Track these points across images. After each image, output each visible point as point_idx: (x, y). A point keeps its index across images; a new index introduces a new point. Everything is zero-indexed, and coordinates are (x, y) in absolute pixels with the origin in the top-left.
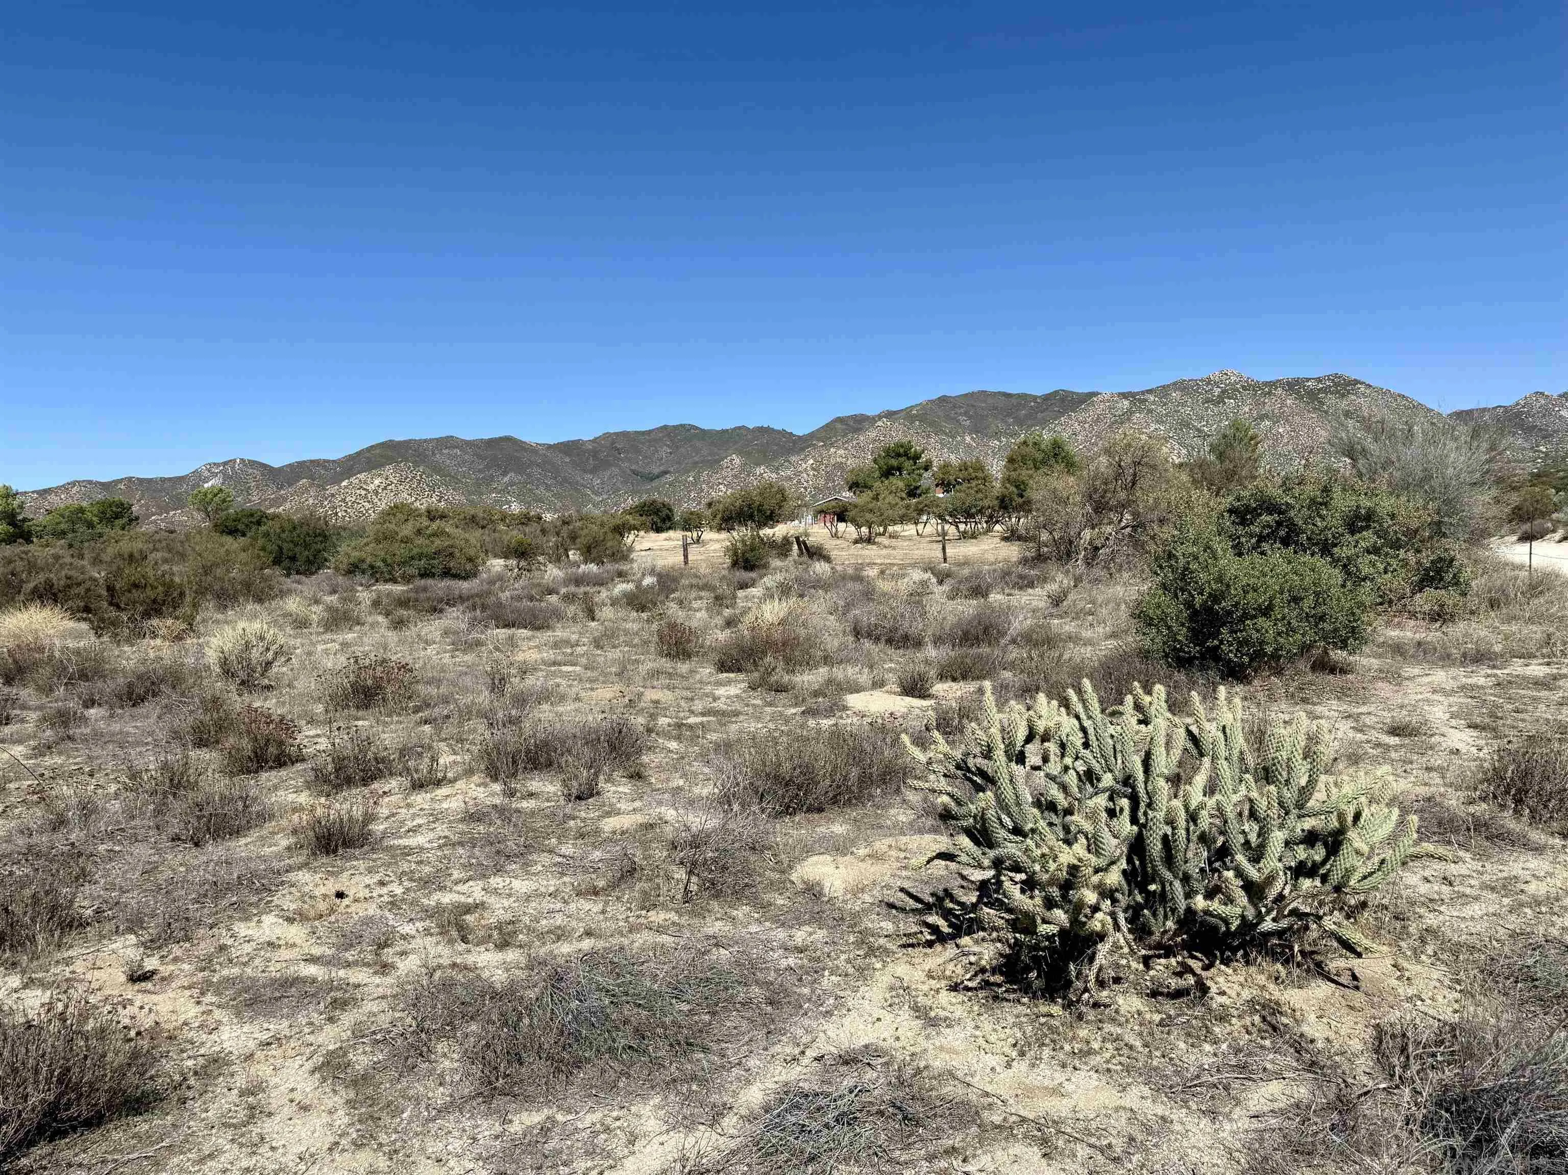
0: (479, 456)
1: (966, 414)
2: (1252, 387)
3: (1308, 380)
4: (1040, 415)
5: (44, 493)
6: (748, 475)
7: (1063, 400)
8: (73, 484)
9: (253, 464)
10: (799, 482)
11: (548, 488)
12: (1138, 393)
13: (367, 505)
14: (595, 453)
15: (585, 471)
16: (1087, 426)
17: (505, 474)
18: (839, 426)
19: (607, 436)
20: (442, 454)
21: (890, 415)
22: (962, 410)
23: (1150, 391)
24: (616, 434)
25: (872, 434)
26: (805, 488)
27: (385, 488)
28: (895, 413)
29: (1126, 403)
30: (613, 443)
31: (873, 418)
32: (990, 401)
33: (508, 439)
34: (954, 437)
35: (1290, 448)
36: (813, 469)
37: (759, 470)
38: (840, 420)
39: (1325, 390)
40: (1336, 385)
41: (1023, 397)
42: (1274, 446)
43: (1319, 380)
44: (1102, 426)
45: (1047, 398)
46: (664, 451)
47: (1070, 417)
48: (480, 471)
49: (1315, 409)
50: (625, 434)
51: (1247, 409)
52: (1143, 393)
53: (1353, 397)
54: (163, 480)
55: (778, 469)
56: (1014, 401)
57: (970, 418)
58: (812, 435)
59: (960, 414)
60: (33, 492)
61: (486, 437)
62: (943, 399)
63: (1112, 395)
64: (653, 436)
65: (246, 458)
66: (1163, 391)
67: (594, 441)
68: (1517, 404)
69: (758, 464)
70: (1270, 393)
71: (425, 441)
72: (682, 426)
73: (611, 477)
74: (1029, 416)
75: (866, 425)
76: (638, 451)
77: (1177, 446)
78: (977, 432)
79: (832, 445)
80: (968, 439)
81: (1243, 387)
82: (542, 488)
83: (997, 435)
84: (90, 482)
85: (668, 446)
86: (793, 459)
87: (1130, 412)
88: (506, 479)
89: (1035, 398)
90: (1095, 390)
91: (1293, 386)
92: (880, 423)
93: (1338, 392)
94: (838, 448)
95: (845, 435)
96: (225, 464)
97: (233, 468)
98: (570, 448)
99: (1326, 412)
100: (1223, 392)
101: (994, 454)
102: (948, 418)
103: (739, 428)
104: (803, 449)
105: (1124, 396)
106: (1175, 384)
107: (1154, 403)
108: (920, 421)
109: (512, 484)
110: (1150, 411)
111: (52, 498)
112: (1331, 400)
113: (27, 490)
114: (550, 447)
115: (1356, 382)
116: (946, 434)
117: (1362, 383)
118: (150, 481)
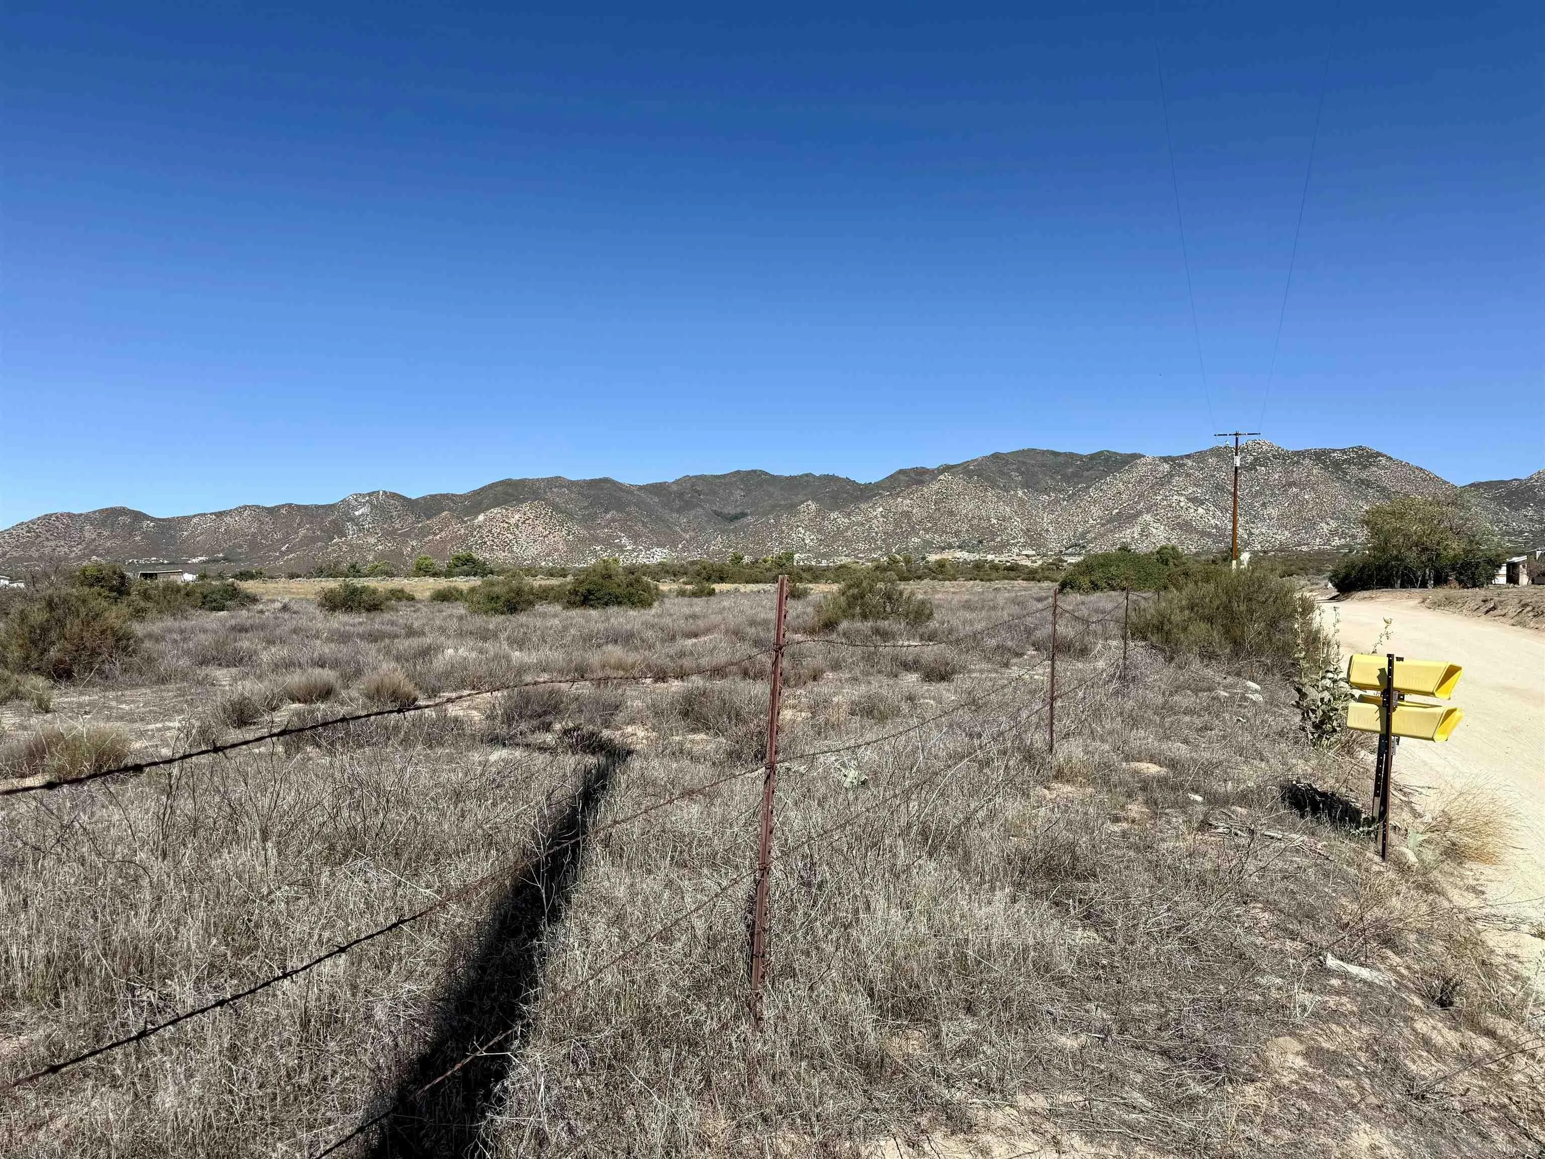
0: (583, 495)
1: (1018, 470)
2: (1282, 457)
3: (1334, 451)
4: (1086, 474)
5: (219, 515)
6: (823, 519)
7: (1107, 460)
8: (245, 507)
9: (394, 496)
10: (870, 527)
11: (644, 524)
12: (1177, 458)
13: (511, 537)
14: (681, 495)
15: (672, 510)
16: (1130, 485)
17: (607, 511)
18: (902, 477)
19: (687, 478)
20: (552, 492)
21: (947, 468)
22: (1014, 467)
23: (1188, 456)
24: (696, 477)
25: (935, 486)
26: (876, 533)
27: (524, 522)
28: (953, 467)
29: (1167, 466)
30: (693, 486)
31: (933, 471)
32: (1039, 458)
33: (606, 480)
34: (1008, 491)
35: (1314, 513)
36: (883, 516)
37: (834, 515)
38: (901, 472)
39: (1349, 462)
40: (1360, 456)
41: (1071, 455)
42: (1300, 511)
43: (1344, 451)
44: (1145, 487)
45: (1092, 457)
46: (738, 494)
47: (1115, 478)
48: (585, 508)
49: (1338, 478)
50: (702, 478)
51: (1277, 477)
52: (1182, 458)
53: (1375, 469)
54: (318, 507)
55: (849, 515)
56: (1061, 459)
57: (1022, 473)
58: (878, 485)
59: (1013, 470)
60: (211, 514)
61: (588, 478)
62: (996, 456)
63: (1154, 459)
64: (727, 480)
65: (387, 490)
66: (1200, 457)
67: (677, 482)
68: (1531, 478)
69: (832, 510)
70: (1298, 462)
71: (538, 480)
72: (754, 472)
73: (695, 517)
74: (1075, 475)
75: (927, 477)
76: (715, 493)
77: (1213, 508)
78: (1028, 487)
79: (898, 495)
80: (1020, 493)
81: (1274, 456)
82: (640, 525)
83: (1046, 491)
84: (258, 507)
85: (741, 489)
86: (863, 506)
87: (1170, 475)
88: (608, 516)
89: (1080, 457)
90: (1137, 451)
91: (1320, 456)
92: (942, 477)
93: (1361, 464)
94: (904, 498)
95: (908, 487)
96: (370, 495)
97: (377, 498)
98: (657, 489)
99: (1349, 482)
100: (1256, 459)
101: (1044, 508)
102: (1002, 474)
103: (807, 475)
104: (870, 498)
105: (1165, 459)
106: (1211, 450)
107: (1191, 468)
108: (978, 476)
109: (613, 520)
110: (1188, 475)
111: (228, 519)
112: (1354, 470)
113: (206, 512)
114: (641, 488)
115: (1379, 454)
116: (1001, 489)
117: (1383, 456)
118: (306, 507)
